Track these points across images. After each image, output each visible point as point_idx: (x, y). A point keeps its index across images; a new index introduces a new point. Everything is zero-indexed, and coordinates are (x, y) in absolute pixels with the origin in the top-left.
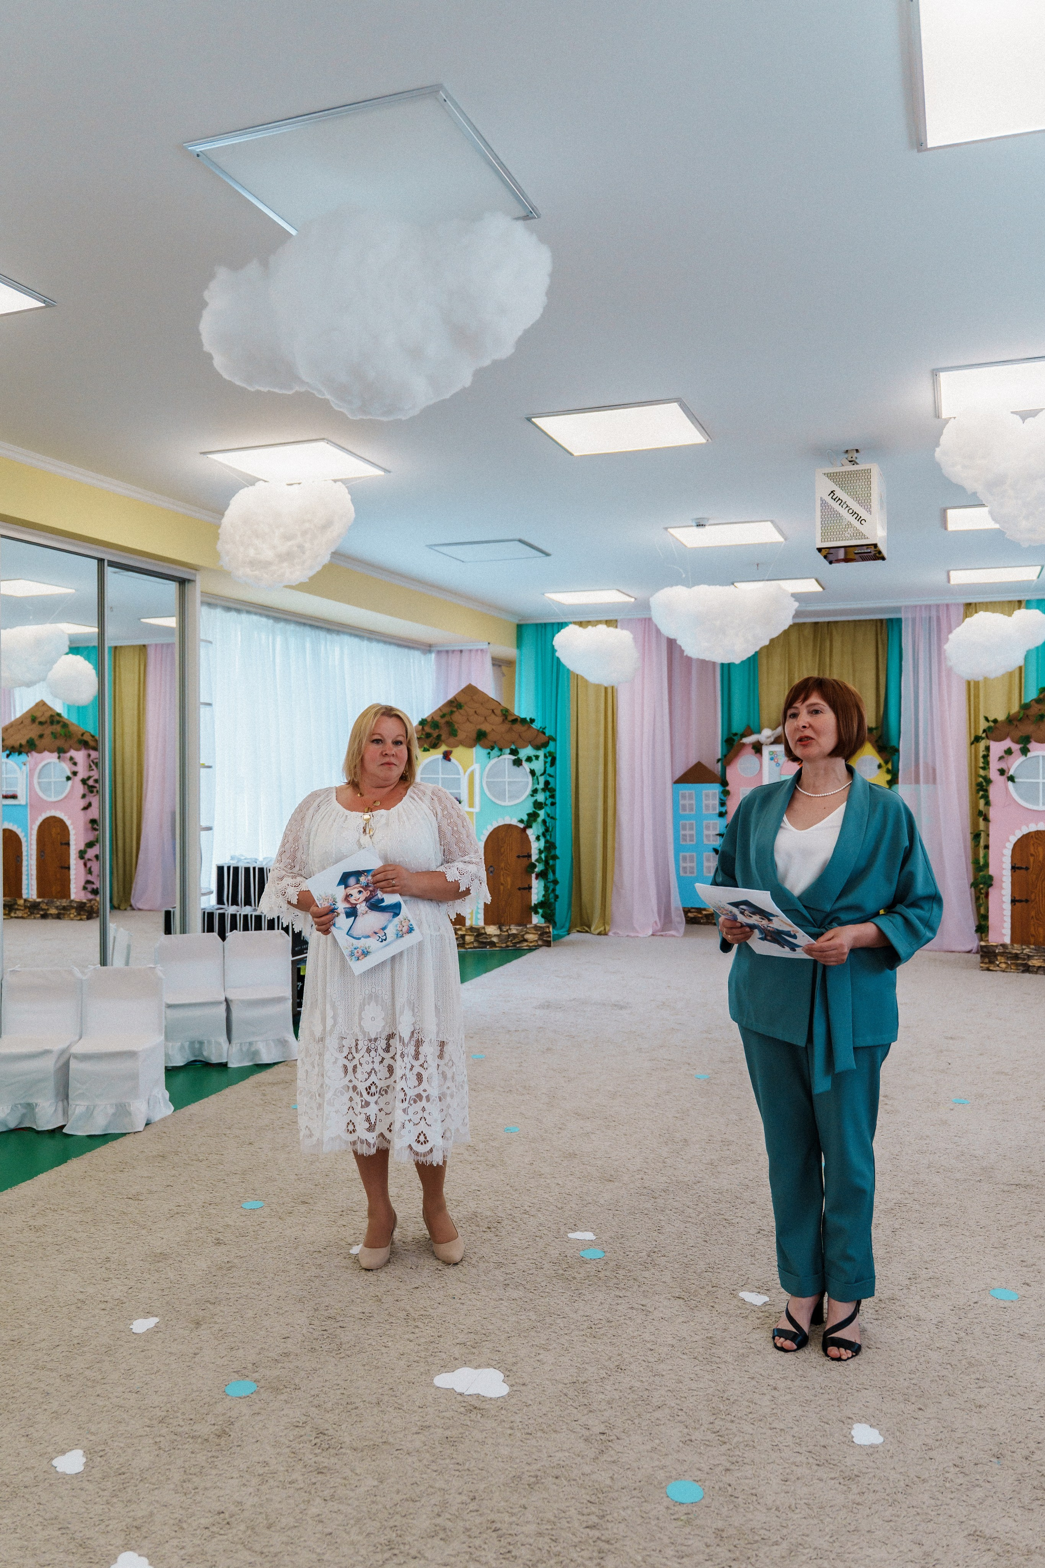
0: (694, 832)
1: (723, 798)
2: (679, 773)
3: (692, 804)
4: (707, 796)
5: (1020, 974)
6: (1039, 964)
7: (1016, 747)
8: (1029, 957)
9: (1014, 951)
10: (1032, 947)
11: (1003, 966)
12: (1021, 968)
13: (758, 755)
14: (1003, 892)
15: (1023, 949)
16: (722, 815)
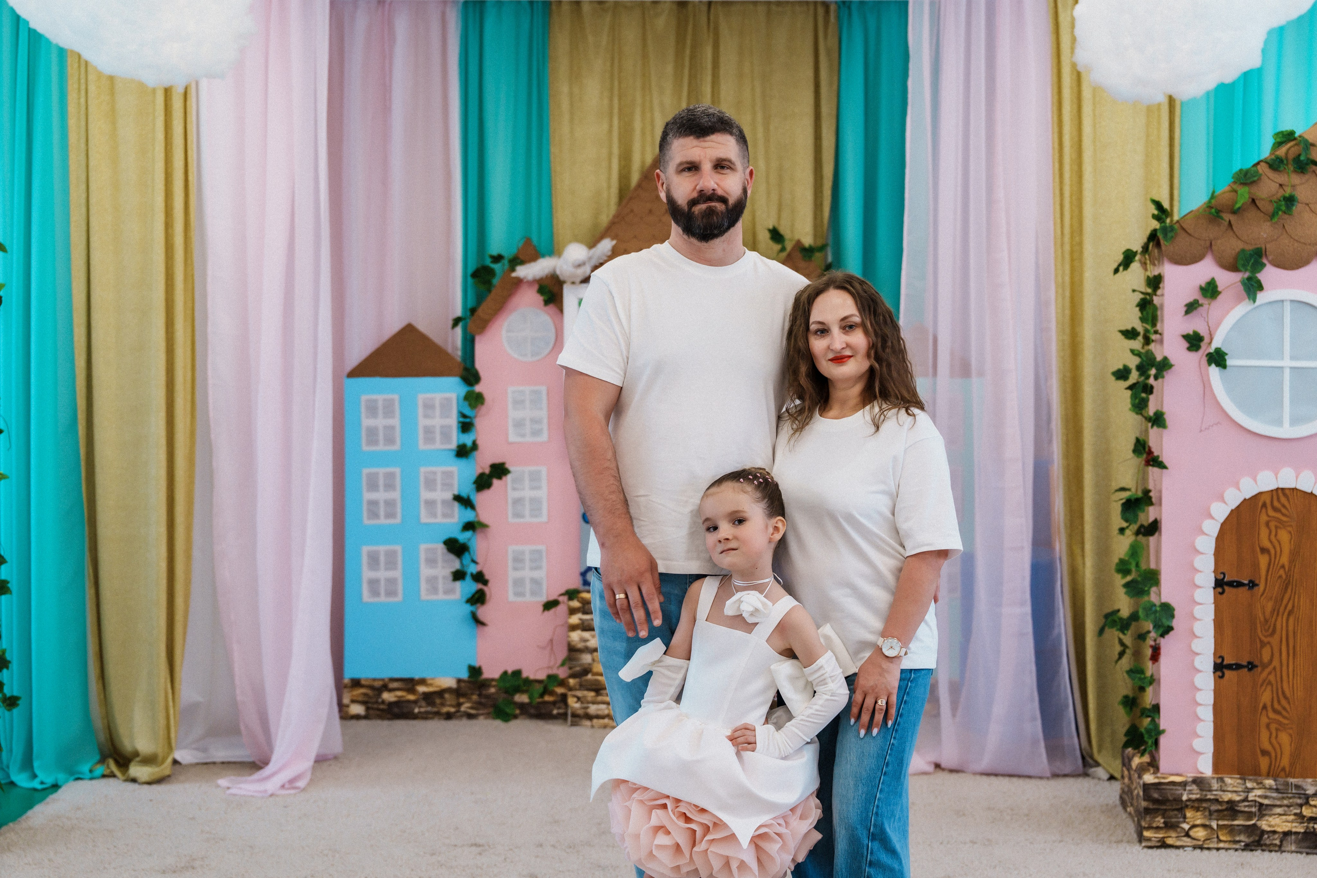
0: (396, 495)
1: (468, 411)
2: (357, 353)
3: (392, 428)
4: (429, 406)
5: (1247, 855)
6: (1286, 827)
7: (1227, 279)
8: (1263, 810)
9: (1227, 797)
10: (1269, 782)
11: (1200, 833)
12: (1242, 837)
13: (551, 308)
14: (1196, 645)
15: (1249, 790)
16: (463, 452)
